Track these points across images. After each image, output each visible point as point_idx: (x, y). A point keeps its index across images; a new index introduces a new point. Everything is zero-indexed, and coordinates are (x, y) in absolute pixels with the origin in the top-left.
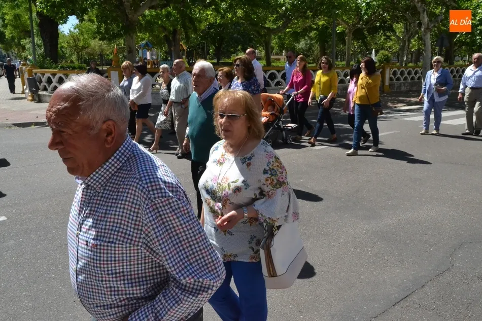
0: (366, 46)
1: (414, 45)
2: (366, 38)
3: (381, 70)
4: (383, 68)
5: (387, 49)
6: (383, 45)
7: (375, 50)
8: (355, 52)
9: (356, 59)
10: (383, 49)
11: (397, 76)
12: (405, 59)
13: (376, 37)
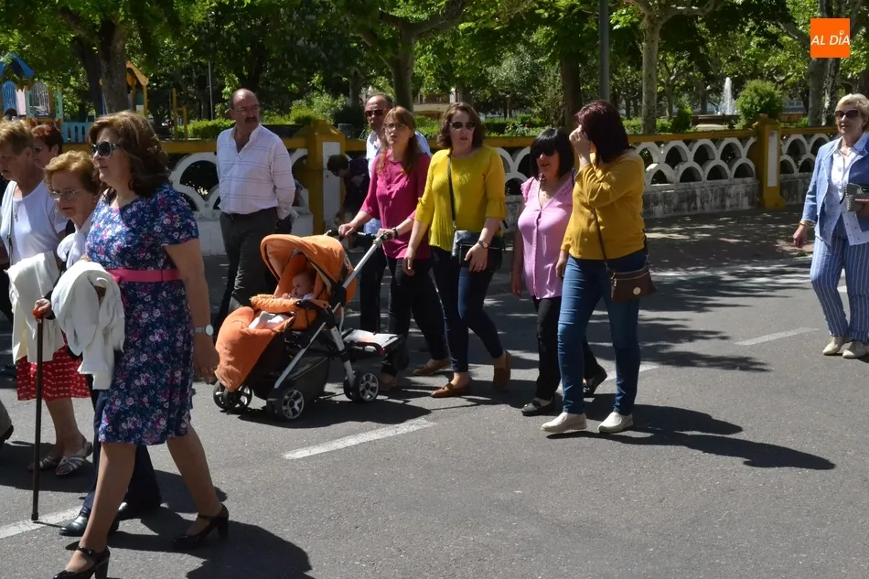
0: (704, 69)
1: (855, 61)
2: (703, 42)
3: (752, 141)
4: (759, 134)
5: (770, 74)
6: (756, 62)
7: (733, 81)
8: (670, 86)
9: (675, 109)
10: (757, 74)
11: (804, 158)
12: (827, 104)
13: (735, 39)
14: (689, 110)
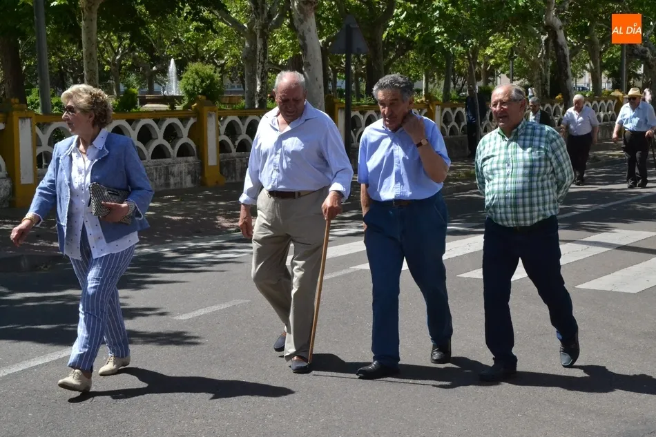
0: (150, 50)
1: (282, 49)
2: (143, 23)
3: (192, 121)
4: (198, 114)
5: (211, 57)
6: (197, 46)
7: (177, 63)
8: (117, 66)
9: (122, 88)
10: (198, 57)
11: (240, 138)
12: (258, 89)
13: (176, 22)
14: (135, 91)
